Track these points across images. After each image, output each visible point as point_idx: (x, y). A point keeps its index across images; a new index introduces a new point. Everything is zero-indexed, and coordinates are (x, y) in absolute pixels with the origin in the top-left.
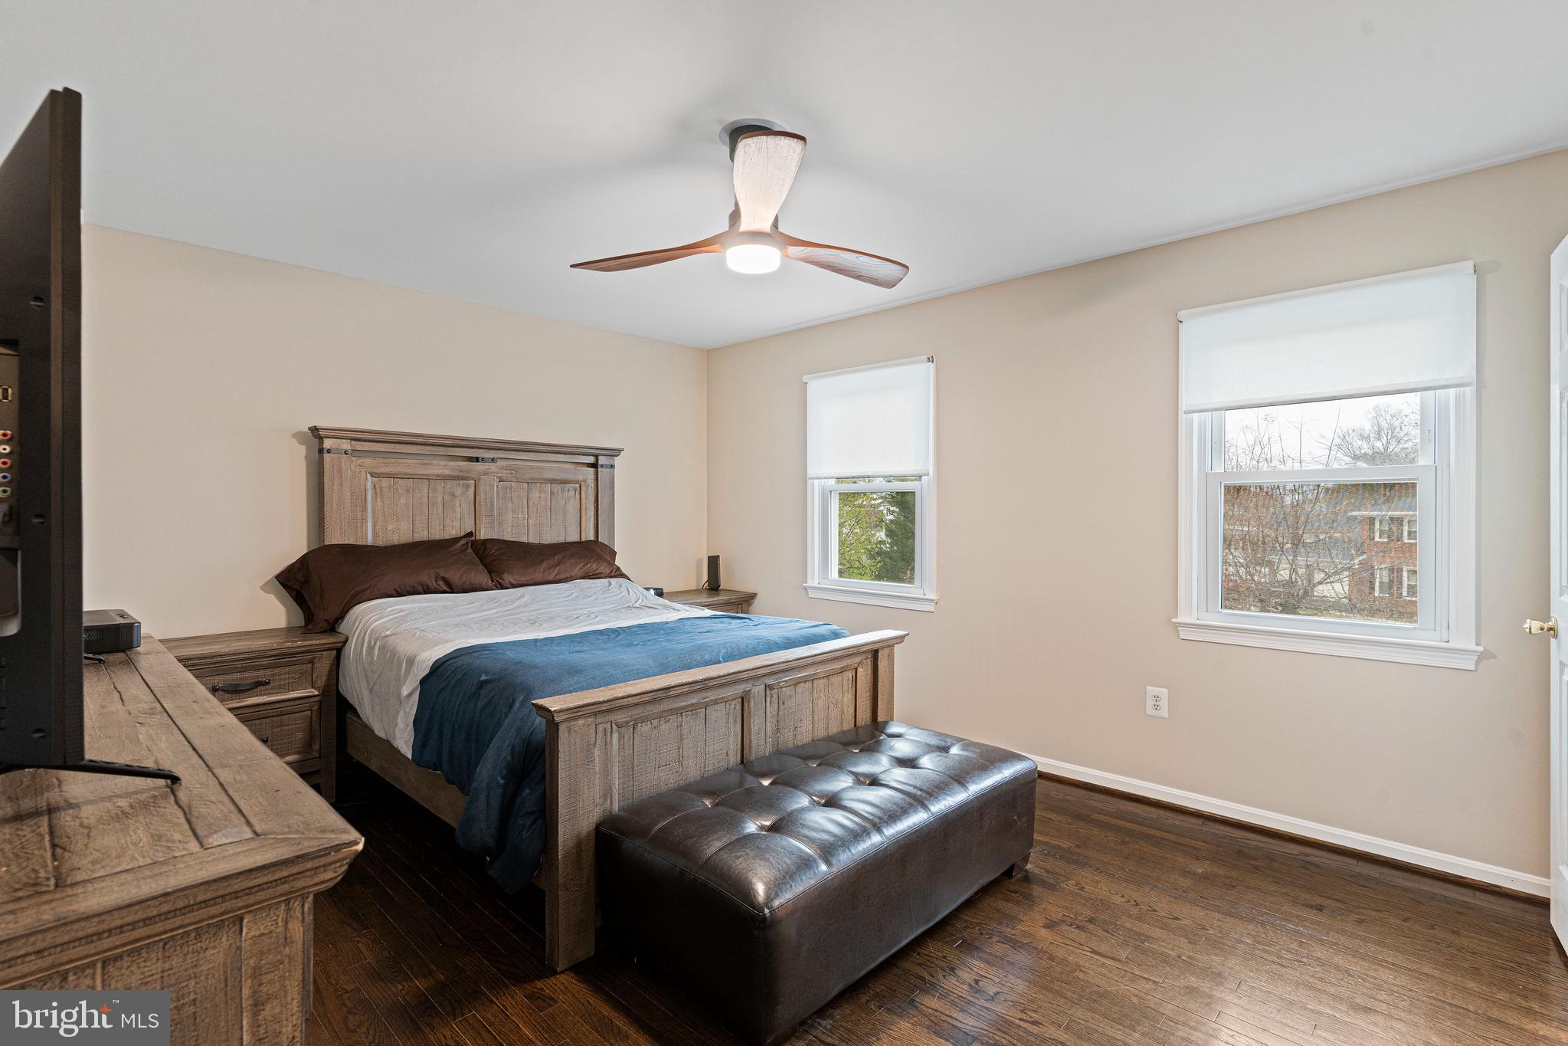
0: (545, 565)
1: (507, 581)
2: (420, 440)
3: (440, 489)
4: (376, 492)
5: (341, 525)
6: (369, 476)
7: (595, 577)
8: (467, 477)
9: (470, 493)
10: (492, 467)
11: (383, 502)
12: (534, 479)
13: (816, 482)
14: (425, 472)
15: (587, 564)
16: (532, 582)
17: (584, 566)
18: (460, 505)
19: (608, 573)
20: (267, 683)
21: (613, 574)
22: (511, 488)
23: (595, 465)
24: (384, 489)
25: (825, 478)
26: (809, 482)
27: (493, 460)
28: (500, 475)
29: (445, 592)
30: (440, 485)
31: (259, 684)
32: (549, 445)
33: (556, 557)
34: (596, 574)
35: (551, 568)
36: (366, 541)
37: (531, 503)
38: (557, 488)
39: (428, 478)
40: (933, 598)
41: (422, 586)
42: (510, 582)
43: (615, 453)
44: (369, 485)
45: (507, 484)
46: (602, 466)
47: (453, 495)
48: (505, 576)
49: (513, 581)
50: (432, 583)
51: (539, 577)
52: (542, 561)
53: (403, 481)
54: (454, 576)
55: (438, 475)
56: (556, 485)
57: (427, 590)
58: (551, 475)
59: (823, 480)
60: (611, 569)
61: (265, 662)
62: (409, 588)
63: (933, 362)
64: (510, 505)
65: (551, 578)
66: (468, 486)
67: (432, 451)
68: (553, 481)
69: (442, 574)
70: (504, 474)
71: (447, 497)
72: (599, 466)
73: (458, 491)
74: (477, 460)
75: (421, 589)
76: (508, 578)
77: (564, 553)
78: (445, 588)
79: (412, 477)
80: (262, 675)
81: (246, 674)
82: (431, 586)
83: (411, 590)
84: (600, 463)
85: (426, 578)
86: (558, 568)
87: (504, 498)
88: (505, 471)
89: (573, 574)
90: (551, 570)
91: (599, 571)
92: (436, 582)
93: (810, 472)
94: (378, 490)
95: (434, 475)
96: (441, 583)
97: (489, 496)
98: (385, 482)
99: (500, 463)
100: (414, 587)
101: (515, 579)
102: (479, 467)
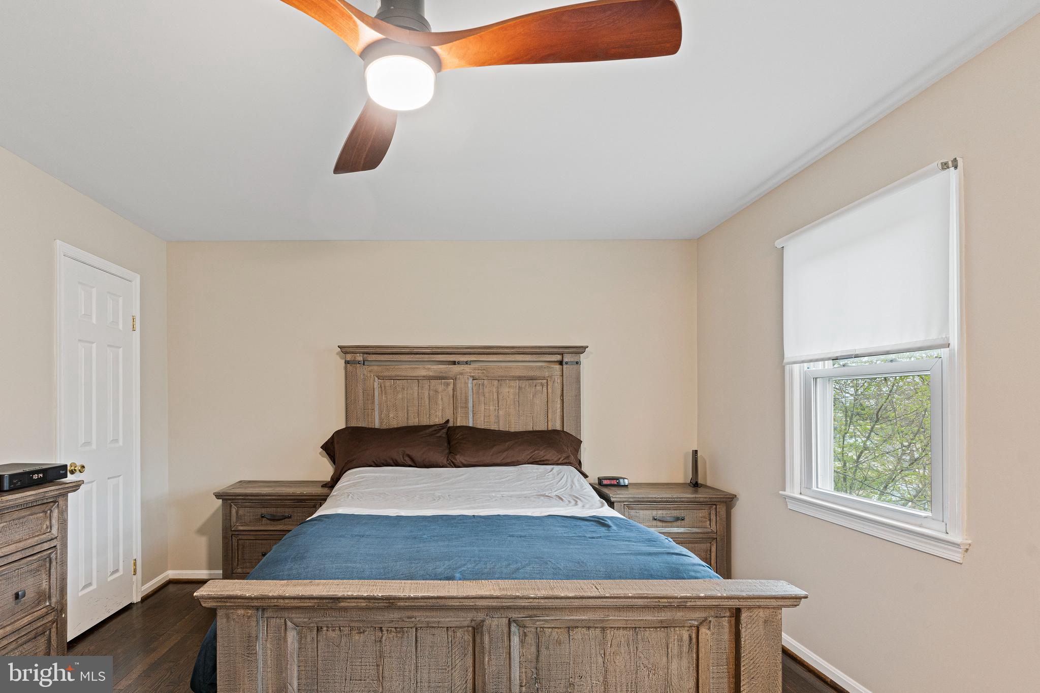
0: (495, 449)
1: (458, 461)
2: (407, 350)
3: (427, 386)
4: (382, 391)
5: (357, 413)
6: (376, 379)
7: (542, 463)
8: (446, 377)
9: (449, 389)
10: (467, 368)
11: (386, 397)
12: (503, 377)
13: (796, 367)
14: (415, 374)
15: (535, 451)
16: (481, 463)
17: (532, 452)
18: (442, 399)
19: (556, 459)
20: (290, 517)
21: (560, 462)
22: (483, 385)
23: (561, 363)
24: (387, 388)
25: (811, 361)
26: (787, 368)
27: (467, 363)
28: (472, 374)
29: (410, 466)
30: (426, 383)
31: (285, 518)
32: (519, 347)
33: (507, 444)
34: (543, 461)
35: (500, 453)
36: (375, 425)
37: (500, 397)
38: (524, 384)
39: (418, 379)
40: (958, 539)
41: (393, 461)
42: (462, 463)
43: (581, 350)
44: (376, 384)
45: (480, 382)
46: (567, 363)
47: (436, 391)
48: (458, 457)
49: (463, 461)
50: (400, 459)
51: (487, 460)
52: (494, 446)
53: (400, 381)
54: (417, 454)
55: (424, 376)
56: (525, 381)
57: (397, 464)
58: (518, 373)
59: (806, 364)
60: (559, 456)
61: (288, 503)
62: (383, 461)
63: (956, 167)
64: (482, 398)
65: (498, 461)
66: (448, 384)
67: (420, 358)
68: (520, 378)
69: (408, 452)
70: (476, 374)
71: (431, 393)
72: (564, 363)
73: (440, 388)
74: (454, 363)
75: (391, 462)
76: (459, 458)
77: (516, 441)
78: (410, 463)
79: (406, 378)
80: (287, 511)
81: (279, 509)
82: (399, 461)
83: (385, 463)
84: (566, 360)
85: (396, 454)
86: (506, 453)
87: (478, 393)
88: (477, 371)
89: (520, 459)
90: (501, 454)
91: (545, 458)
92: (403, 458)
93: (789, 355)
94: (383, 388)
95: (421, 376)
96: (407, 458)
97: (464, 391)
98: (388, 383)
99: (473, 366)
100: (386, 461)
101: (465, 460)
102: (456, 369)
